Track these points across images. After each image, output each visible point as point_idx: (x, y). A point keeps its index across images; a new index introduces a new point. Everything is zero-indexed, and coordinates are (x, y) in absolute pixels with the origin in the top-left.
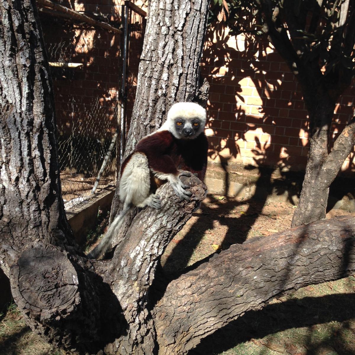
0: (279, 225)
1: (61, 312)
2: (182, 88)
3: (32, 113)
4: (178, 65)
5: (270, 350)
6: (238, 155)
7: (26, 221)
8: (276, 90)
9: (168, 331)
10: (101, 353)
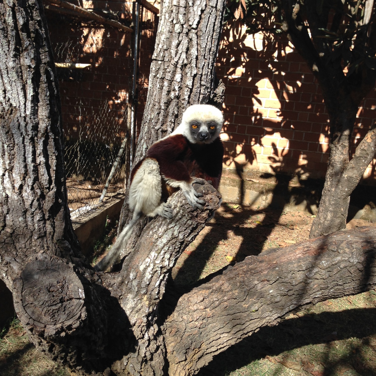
0: (296, 235)
1: (66, 327)
2: (196, 90)
3: (37, 117)
4: (192, 65)
5: (284, 367)
6: (254, 161)
7: (30, 231)
8: (296, 92)
9: (179, 347)
10: (108, 371)
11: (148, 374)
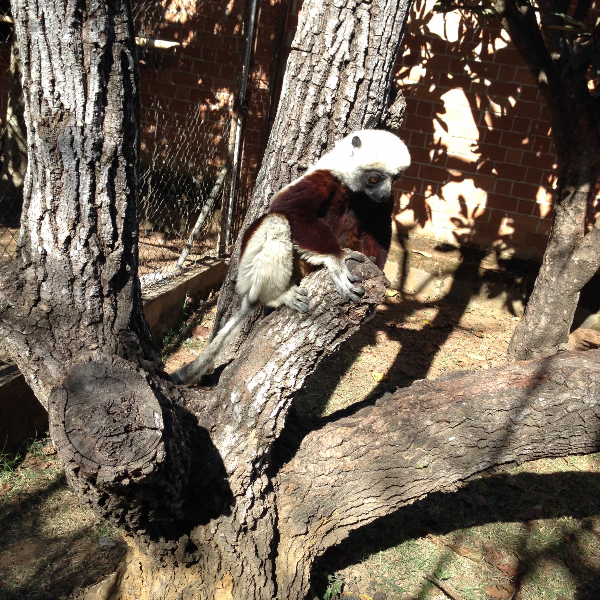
0: (487, 348)
1: (132, 472)
2: (360, 105)
3: (102, 129)
4: (357, 64)
5: (458, 556)
6: (428, 223)
7: (78, 312)
8: (505, 115)
9: (298, 514)
10: (185, 540)
11: (247, 550)
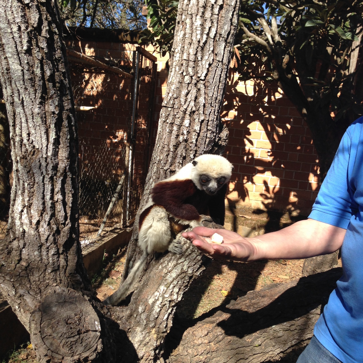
0: (289, 271)
1: (83, 359)
2: (203, 134)
3: (57, 158)
4: (200, 112)
6: (247, 198)
7: (44, 265)
8: (285, 134)
